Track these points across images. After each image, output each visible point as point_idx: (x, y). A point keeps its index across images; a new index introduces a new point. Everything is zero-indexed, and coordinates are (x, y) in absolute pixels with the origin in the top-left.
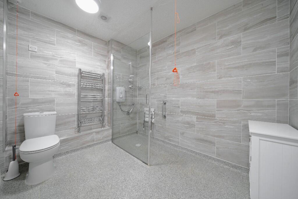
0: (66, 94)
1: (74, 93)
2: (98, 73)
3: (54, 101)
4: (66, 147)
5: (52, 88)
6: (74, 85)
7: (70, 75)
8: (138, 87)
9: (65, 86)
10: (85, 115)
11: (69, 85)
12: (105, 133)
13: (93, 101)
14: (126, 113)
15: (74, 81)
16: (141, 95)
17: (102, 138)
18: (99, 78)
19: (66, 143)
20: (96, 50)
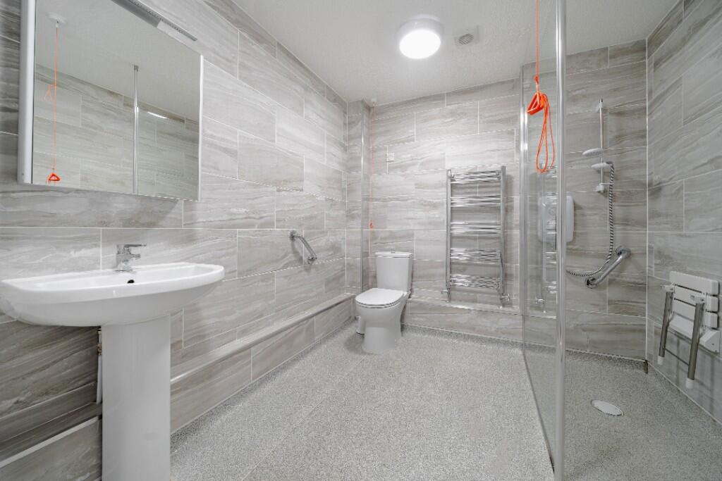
0: (430, 224)
1: (442, 219)
2: (493, 168)
3: (413, 235)
4: (422, 319)
5: (411, 214)
6: (442, 204)
7: (435, 187)
8: (650, 185)
9: (428, 207)
10: (462, 266)
11: (435, 206)
12: (504, 322)
13: (480, 238)
14: (583, 281)
15: (442, 195)
16: (659, 215)
17: (493, 330)
18: (495, 181)
19: (424, 312)
20: (487, 115)
